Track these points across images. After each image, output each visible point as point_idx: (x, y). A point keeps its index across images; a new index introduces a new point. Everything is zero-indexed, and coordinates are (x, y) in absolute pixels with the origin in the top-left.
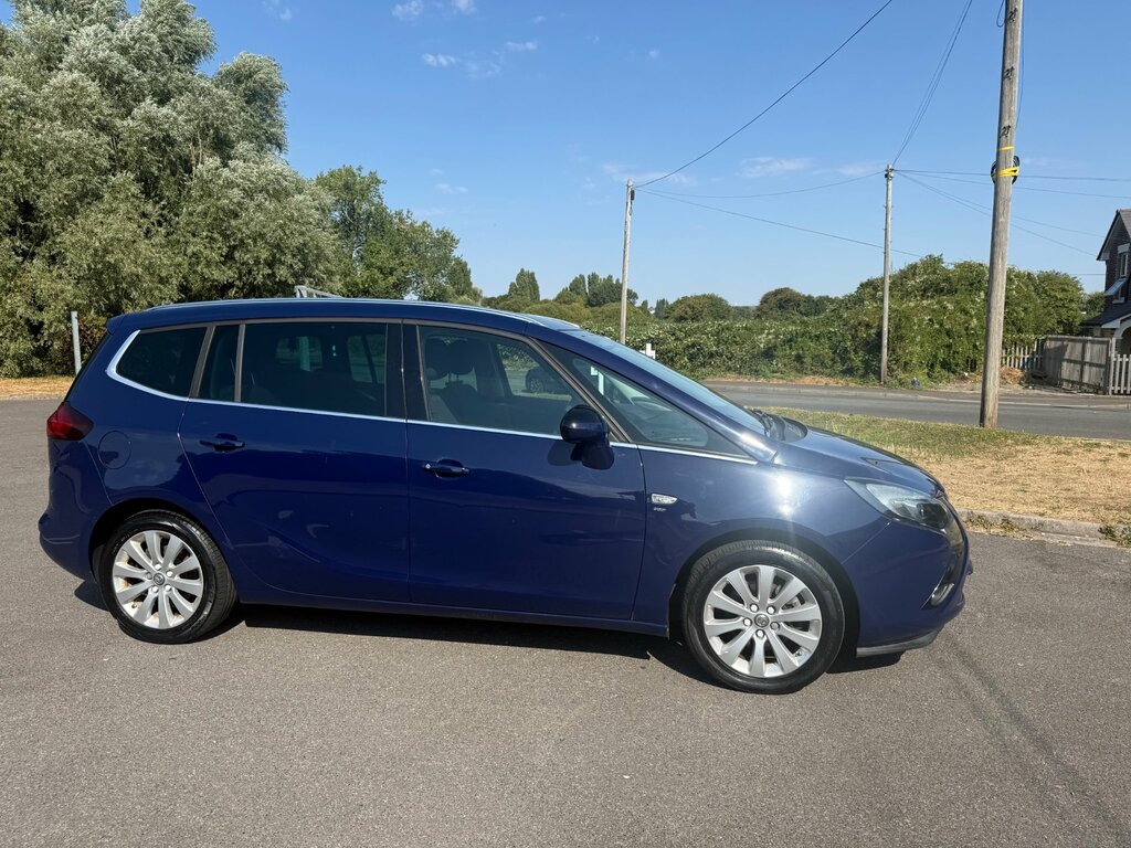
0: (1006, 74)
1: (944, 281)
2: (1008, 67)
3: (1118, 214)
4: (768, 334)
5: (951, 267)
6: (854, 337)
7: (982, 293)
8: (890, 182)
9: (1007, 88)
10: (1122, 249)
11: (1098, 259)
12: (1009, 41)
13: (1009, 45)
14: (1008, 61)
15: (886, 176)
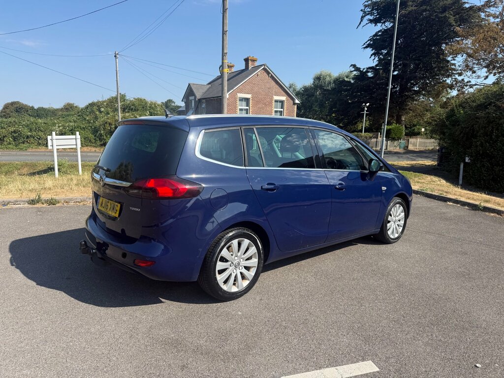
0: (224, 33)
1: (132, 105)
2: (225, 30)
3: (189, 85)
4: (59, 127)
5: (132, 99)
6: (104, 129)
7: (148, 112)
8: (117, 60)
9: (225, 38)
10: (191, 98)
11: (182, 101)
12: (225, 20)
13: (225, 22)
14: (225, 28)
15: (115, 56)
